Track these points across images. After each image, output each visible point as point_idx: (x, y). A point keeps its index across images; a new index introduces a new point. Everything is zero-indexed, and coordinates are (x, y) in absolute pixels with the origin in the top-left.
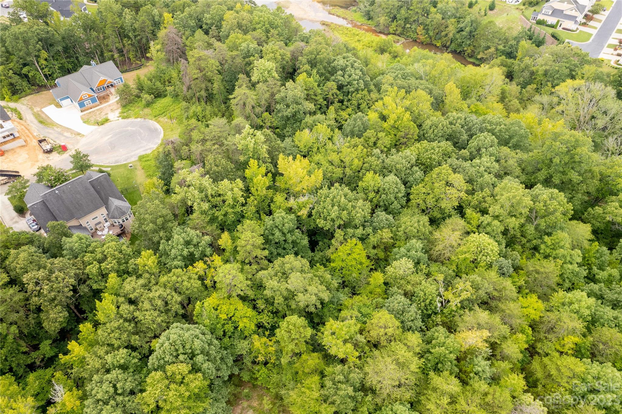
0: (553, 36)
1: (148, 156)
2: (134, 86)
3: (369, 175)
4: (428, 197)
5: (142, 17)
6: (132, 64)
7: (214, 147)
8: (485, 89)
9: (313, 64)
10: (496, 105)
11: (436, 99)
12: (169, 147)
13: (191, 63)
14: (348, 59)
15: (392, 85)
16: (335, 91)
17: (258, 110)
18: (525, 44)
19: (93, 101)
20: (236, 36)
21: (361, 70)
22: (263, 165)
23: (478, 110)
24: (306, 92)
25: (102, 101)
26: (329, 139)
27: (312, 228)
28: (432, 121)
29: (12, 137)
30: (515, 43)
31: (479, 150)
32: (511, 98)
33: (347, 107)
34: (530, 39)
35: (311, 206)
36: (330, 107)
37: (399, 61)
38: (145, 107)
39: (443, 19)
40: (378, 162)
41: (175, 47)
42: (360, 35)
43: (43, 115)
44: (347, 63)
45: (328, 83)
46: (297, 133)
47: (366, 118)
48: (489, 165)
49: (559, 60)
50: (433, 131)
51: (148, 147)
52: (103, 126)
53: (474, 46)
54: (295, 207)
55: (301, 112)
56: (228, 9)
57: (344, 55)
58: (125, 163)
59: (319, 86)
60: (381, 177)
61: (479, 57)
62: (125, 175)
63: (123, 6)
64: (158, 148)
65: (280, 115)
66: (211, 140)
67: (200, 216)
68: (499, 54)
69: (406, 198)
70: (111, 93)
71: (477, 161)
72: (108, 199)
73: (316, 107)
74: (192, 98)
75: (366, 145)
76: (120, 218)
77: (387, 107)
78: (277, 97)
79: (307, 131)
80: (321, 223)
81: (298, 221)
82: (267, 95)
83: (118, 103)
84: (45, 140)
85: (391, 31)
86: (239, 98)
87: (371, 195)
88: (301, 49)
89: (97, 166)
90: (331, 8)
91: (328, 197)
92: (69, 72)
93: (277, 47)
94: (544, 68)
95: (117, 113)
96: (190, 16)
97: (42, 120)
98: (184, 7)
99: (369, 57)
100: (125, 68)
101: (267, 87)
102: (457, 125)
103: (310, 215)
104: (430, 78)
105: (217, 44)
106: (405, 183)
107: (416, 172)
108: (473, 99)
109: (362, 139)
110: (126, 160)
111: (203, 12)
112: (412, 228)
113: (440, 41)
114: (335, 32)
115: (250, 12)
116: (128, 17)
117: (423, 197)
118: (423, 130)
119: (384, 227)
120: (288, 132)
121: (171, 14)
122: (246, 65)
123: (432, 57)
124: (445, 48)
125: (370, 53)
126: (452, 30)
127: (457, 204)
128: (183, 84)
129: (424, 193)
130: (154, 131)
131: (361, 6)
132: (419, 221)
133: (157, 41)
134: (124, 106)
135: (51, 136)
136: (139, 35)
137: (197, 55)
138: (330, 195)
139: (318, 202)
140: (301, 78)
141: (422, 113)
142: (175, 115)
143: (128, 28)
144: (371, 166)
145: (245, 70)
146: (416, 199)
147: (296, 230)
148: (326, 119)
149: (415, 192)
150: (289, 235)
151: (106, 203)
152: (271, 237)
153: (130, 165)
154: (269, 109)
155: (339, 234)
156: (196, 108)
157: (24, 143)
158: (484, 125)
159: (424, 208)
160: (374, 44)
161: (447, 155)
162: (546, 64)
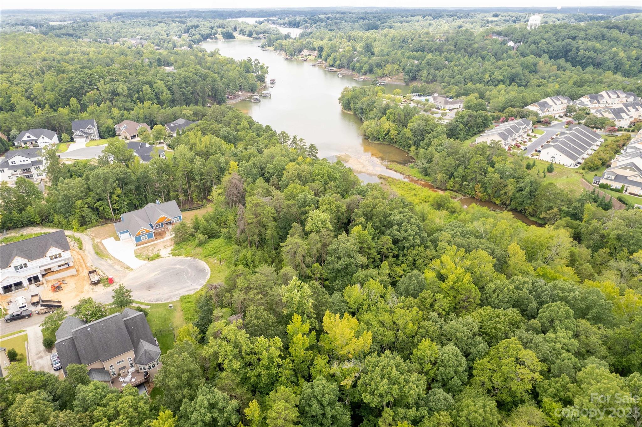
0: (620, 200)
1: (190, 296)
2: (191, 225)
3: (425, 343)
4: (495, 374)
5: (211, 163)
6: (194, 204)
7: (257, 297)
8: (551, 250)
9: (368, 217)
10: (566, 269)
11: (498, 260)
12: (212, 291)
13: (248, 208)
14: (405, 214)
15: (449, 243)
16: (390, 245)
17: (308, 260)
18: (590, 207)
19: (150, 236)
20: (294, 187)
21: (418, 226)
22: (308, 321)
23: (546, 274)
24: (359, 245)
25: (158, 237)
26: (381, 296)
27: (356, 400)
28: (495, 284)
29: (66, 266)
30: (580, 205)
31: (552, 321)
32: (582, 262)
33: (403, 262)
34: (595, 202)
35: (357, 375)
36: (384, 262)
37: (457, 217)
38: (196, 247)
39: (501, 178)
40: (436, 328)
41: (236, 192)
42: (417, 190)
43: (101, 247)
44: (404, 218)
45: (383, 237)
46: (348, 288)
47: (422, 276)
48: (566, 341)
49: (632, 225)
50: (498, 295)
51: (193, 288)
52: (153, 262)
53: (535, 206)
54: (339, 374)
55: (353, 266)
56: (290, 161)
57: (401, 209)
58: (166, 302)
59: (373, 239)
60: (439, 346)
61: (542, 216)
62: (163, 315)
63: (196, 154)
64: (201, 290)
65: (331, 267)
66: (256, 289)
67: (230, 375)
68: (563, 215)
69: (467, 373)
70: (168, 230)
71: (550, 335)
72: (139, 341)
73: (369, 261)
74: (244, 242)
75: (423, 307)
76: (146, 364)
77: (445, 266)
78: (329, 248)
79: (357, 286)
80: (367, 398)
81: (340, 391)
82: (319, 246)
83: (172, 240)
84: (95, 271)
85: (448, 187)
86: (290, 247)
87: (428, 366)
88: (357, 202)
89: (137, 302)
90: (389, 163)
91: (377, 366)
92: (135, 208)
93: (333, 199)
94: (616, 232)
95: (169, 250)
96: (255, 165)
97: (98, 251)
98: (249, 158)
99: (426, 212)
100: (187, 207)
101: (320, 237)
102: (525, 290)
103: (355, 385)
104: (491, 237)
105: (276, 192)
106: (466, 355)
107: (480, 343)
108: (539, 261)
109: (417, 300)
110: (168, 299)
111: (267, 162)
112: (477, 415)
113: (499, 199)
114: (392, 185)
115: (311, 165)
116: (198, 163)
117: (489, 374)
118: (486, 293)
119: (441, 408)
120: (337, 285)
121: (237, 163)
122: (301, 214)
123: (492, 216)
124: (504, 206)
125: (426, 208)
126: (511, 189)
127: (530, 387)
128: (238, 227)
129: (490, 369)
130: (202, 271)
131: (419, 163)
132: (484, 406)
133: (220, 186)
134: (177, 244)
135: (102, 268)
136: (205, 179)
137: (254, 202)
138: (380, 364)
139: (365, 372)
140: (356, 230)
141: (484, 275)
142: (225, 257)
143: (196, 172)
144: (427, 331)
145: (300, 218)
146: (480, 376)
147: (338, 403)
148: (379, 274)
149: (479, 367)
150: (328, 409)
151: (135, 347)
152: (307, 409)
153: (170, 305)
154: (320, 260)
155: (388, 413)
156: (247, 252)
157: (75, 273)
158: (555, 292)
159: (491, 388)
160: (431, 199)
161: (515, 325)
162: (617, 229)
